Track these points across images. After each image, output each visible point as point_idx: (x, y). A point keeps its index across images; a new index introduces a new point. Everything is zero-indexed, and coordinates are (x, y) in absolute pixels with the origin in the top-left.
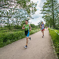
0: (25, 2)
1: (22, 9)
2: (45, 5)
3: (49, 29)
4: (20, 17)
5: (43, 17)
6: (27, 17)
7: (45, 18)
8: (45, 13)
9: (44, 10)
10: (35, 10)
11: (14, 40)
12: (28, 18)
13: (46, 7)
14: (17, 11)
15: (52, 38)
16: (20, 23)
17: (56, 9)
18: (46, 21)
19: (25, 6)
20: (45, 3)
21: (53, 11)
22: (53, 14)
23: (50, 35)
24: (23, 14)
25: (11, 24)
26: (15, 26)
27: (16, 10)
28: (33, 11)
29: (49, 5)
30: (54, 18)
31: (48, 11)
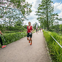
0: (19, 2)
1: (16, 9)
2: (40, 7)
3: (43, 31)
4: (13, 17)
5: (38, 19)
6: (22, 17)
7: (39, 19)
8: (40, 15)
9: (39, 12)
10: (30, 11)
11: (6, 43)
12: (22, 19)
13: (41, 9)
14: (11, 10)
15: (46, 40)
16: (13, 24)
17: (49, 12)
18: (41, 23)
19: (19, 6)
20: (40, 5)
21: (47, 13)
22: (47, 16)
23: (44, 36)
24: (17, 14)
25: (3, 25)
26: (7, 27)
27: (8, 9)
28: (28, 12)
29: (43, 7)
30: (48, 20)
31: (43, 13)
